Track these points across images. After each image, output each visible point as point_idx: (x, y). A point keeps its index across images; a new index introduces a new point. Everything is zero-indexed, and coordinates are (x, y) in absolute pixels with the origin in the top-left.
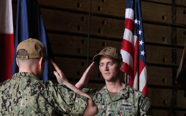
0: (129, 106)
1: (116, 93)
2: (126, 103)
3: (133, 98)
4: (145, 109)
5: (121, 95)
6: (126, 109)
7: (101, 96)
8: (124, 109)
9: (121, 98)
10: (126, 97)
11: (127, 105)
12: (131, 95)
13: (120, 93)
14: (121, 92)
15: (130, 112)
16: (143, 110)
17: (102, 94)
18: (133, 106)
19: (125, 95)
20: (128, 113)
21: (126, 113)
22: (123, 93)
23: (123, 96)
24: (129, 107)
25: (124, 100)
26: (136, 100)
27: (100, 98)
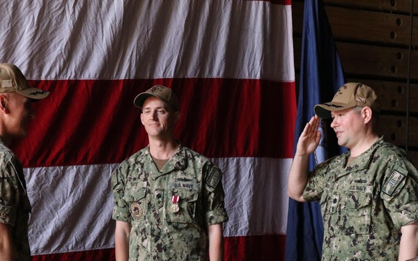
0: (189, 180)
1: (166, 161)
2: (183, 177)
3: (194, 167)
4: (211, 184)
5: (175, 163)
6: (184, 185)
7: (142, 167)
8: (182, 185)
9: (176, 170)
10: (182, 166)
11: (186, 180)
12: (190, 162)
13: (172, 160)
14: (174, 158)
15: (191, 190)
16: (210, 186)
17: (143, 164)
18: (195, 181)
19: (182, 164)
20: (188, 192)
21: (184, 192)
22: (178, 160)
23: (178, 165)
24: (189, 183)
25: (179, 173)
26: (198, 171)
27: (140, 170)
